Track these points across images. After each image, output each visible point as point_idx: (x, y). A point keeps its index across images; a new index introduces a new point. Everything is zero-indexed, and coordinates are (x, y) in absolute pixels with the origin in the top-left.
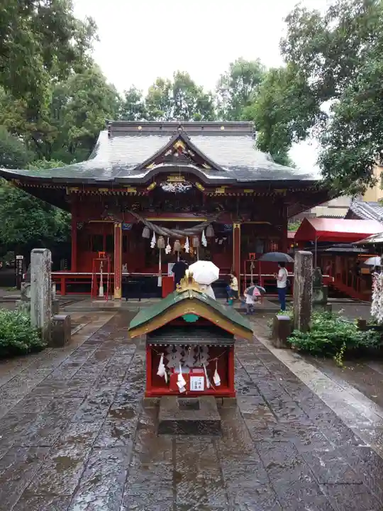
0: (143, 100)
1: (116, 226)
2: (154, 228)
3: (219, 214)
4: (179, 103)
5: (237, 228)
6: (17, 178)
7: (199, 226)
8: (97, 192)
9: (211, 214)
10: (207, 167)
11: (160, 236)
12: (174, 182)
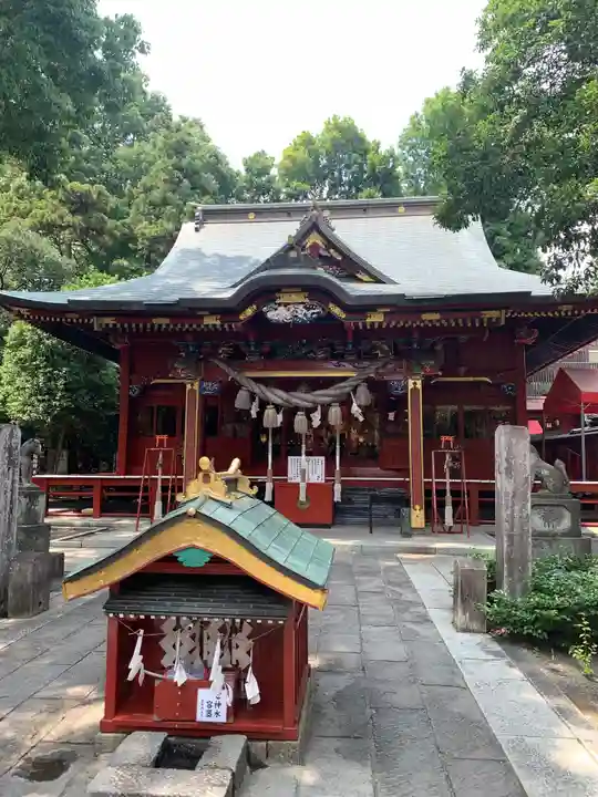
0: (274, 172)
1: (189, 387)
2: (257, 390)
4: (336, 175)
5: (415, 390)
7: (342, 384)
8: (149, 325)
9: (366, 363)
10: (366, 278)
11: (268, 404)
12: (289, 304)
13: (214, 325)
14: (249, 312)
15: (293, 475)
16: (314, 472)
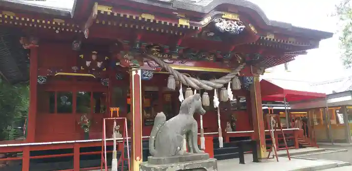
1: (134, 73)
13: (186, 26)
14: (207, 21)
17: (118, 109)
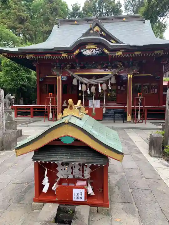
0: (81, 9)
1: (58, 78)
2: (79, 79)
3: (119, 69)
4: (101, 10)
5: (130, 78)
6: (5, 53)
7: (107, 76)
8: (44, 57)
9: (114, 69)
10: (114, 42)
11: (83, 83)
12: (90, 49)
13: (65, 57)
14: (77, 52)
15: (90, 106)
16: (97, 104)
17: (52, 94)
